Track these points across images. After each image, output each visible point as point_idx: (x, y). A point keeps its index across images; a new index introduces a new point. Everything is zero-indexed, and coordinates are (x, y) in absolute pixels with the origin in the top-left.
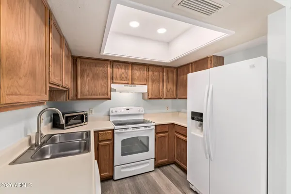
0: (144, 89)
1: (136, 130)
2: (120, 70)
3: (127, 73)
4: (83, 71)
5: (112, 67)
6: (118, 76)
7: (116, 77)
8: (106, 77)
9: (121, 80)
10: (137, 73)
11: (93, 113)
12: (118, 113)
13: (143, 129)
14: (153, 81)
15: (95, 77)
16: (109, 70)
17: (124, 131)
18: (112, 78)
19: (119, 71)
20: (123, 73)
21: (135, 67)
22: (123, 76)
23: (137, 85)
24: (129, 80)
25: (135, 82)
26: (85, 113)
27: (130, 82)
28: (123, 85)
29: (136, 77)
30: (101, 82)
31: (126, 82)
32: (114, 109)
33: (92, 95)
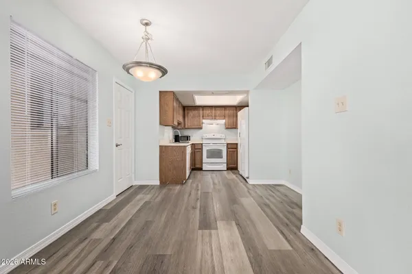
0: (223, 122)
3: (212, 113)
4: (188, 113)
5: (203, 110)
7: (206, 116)
8: (200, 116)
9: (208, 117)
10: (218, 112)
11: (193, 136)
12: (207, 137)
14: (229, 116)
15: (194, 117)
16: (201, 112)
18: (203, 116)
19: (207, 112)
20: (210, 113)
21: (217, 109)
23: (218, 120)
24: (213, 117)
25: (217, 118)
26: (189, 135)
29: (217, 115)
30: (197, 119)
31: (211, 118)
32: (205, 135)
33: (192, 126)
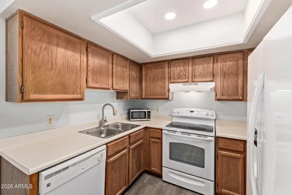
1: (186, 136)
2: (178, 68)
3: (185, 70)
4: (146, 75)
5: (170, 67)
6: (176, 75)
7: (174, 77)
8: (164, 78)
9: (180, 79)
10: (200, 68)
11: (160, 112)
12: (180, 115)
13: (195, 137)
15: (154, 79)
17: (171, 133)
18: (170, 78)
19: (177, 70)
20: (182, 71)
21: (197, 61)
22: (182, 74)
23: (199, 83)
24: (188, 78)
25: (195, 80)
26: (148, 110)
27: (190, 80)
28: (182, 84)
29: (197, 73)
30: (160, 83)
31: (185, 80)
32: (175, 110)
33: (152, 95)
